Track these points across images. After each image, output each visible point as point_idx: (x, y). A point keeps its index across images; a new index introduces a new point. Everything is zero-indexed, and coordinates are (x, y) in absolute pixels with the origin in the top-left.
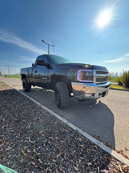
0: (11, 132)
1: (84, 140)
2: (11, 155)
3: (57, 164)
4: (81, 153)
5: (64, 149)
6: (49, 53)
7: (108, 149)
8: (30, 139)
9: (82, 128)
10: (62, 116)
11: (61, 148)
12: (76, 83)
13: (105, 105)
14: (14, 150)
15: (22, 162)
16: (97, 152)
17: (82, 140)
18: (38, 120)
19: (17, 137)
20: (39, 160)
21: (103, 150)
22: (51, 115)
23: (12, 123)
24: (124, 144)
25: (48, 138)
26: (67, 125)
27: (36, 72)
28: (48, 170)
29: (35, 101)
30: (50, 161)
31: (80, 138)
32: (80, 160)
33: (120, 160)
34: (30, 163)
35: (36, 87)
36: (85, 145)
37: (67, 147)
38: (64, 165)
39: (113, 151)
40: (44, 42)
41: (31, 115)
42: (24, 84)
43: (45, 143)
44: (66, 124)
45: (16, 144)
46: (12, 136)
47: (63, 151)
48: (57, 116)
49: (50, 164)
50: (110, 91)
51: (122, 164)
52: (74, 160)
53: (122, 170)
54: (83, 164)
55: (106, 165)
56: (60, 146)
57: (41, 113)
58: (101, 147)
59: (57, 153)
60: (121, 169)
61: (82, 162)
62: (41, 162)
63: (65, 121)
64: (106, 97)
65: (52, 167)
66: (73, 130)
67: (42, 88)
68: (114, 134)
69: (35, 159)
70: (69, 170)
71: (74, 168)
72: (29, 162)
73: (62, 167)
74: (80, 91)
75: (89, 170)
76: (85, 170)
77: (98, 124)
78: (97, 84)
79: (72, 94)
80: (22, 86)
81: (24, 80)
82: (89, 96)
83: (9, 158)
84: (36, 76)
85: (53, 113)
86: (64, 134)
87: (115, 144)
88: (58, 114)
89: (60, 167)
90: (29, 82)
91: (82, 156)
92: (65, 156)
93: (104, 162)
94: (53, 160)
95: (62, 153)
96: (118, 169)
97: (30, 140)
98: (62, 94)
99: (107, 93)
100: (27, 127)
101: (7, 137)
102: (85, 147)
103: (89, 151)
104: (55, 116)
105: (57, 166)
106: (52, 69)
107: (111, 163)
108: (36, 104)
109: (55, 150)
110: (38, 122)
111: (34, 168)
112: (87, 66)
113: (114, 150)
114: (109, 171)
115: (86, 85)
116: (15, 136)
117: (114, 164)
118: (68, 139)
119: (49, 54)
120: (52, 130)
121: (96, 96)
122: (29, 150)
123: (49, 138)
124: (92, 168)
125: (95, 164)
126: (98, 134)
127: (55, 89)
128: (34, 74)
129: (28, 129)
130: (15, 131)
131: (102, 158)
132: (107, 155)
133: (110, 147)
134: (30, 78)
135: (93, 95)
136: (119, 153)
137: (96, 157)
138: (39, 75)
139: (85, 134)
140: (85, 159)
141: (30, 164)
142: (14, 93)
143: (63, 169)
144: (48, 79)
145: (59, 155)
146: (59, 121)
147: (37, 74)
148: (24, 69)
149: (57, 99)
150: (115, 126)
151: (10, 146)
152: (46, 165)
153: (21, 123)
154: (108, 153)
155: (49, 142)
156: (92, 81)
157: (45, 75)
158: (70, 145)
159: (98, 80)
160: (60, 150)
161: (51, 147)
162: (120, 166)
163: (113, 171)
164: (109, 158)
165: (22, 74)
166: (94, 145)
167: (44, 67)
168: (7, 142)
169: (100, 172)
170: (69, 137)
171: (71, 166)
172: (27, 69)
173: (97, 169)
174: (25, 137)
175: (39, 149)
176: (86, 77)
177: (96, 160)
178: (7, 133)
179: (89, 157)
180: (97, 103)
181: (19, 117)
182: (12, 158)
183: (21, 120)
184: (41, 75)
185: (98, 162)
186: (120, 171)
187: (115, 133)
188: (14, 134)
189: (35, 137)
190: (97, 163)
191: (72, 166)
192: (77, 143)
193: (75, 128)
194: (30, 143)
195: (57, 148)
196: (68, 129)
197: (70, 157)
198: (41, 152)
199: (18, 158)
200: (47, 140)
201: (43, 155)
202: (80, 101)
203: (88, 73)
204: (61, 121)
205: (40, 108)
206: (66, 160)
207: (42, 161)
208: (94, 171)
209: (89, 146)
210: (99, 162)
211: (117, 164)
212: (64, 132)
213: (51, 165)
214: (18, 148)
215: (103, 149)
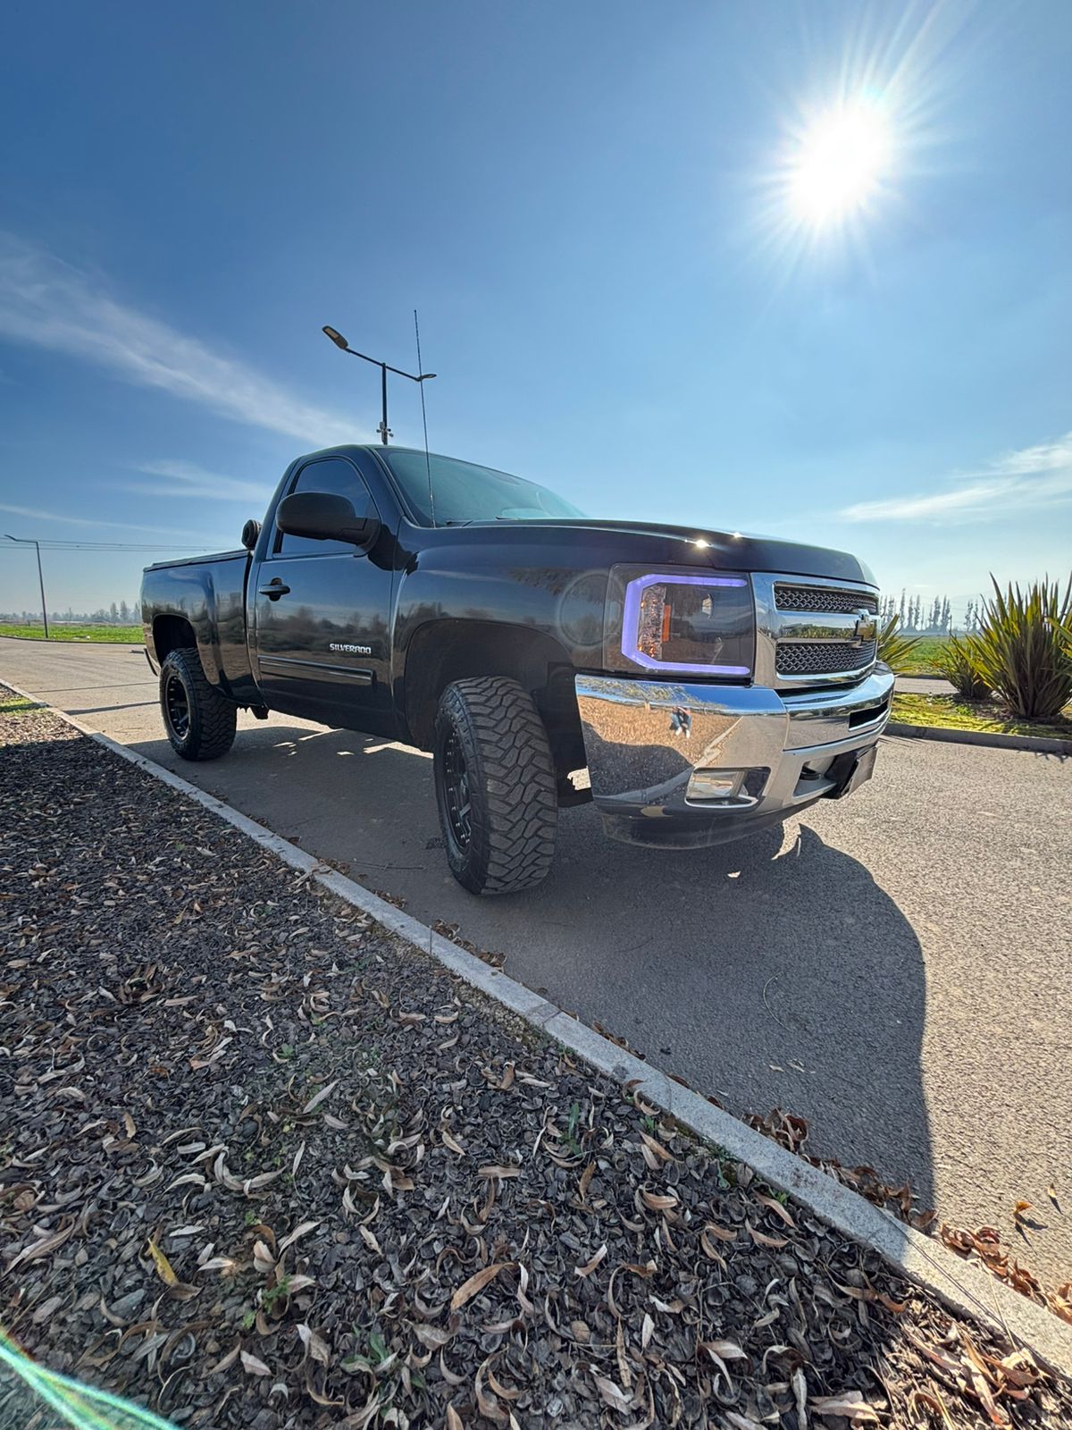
0: (58, 1104)
1: (683, 1157)
2: (55, 1301)
3: (455, 1363)
4: (652, 1265)
5: (515, 1235)
6: (384, 431)
7: (877, 1223)
8: (227, 1162)
9: (667, 1052)
10: (494, 959)
11: (490, 1224)
12: (616, 682)
13: (852, 862)
14: (82, 1255)
15: (152, 1359)
16: (791, 1253)
17: (665, 1155)
18: (292, 993)
19: (108, 1141)
20: (304, 1331)
21: (833, 1231)
22: (400, 951)
23: (67, 1026)
24: (1002, 1178)
25: (382, 1150)
26: (540, 1035)
27: (274, 596)
28: (379, 1416)
29: (269, 841)
30: (396, 1341)
31: (650, 1140)
32: (648, 1325)
33: (972, 1309)
34: (227, 1360)
35: (277, 719)
36: (688, 1193)
37: (541, 1221)
38: (518, 1366)
39: (917, 1236)
40: (341, 343)
41: (236, 955)
42: (172, 697)
43: (354, 1185)
44: (529, 1028)
45: (103, 1205)
46: (69, 1138)
47: (505, 1254)
48: (455, 959)
49: (396, 1369)
50: (890, 749)
51: (991, 1343)
52: (600, 1325)
53: (994, 1388)
54: (669, 1359)
55: (862, 1356)
56: (484, 1214)
57: (316, 938)
58: (819, 1211)
59: (458, 1273)
60: (981, 1386)
61: (666, 1337)
62: (320, 1352)
63: (520, 1000)
64: (858, 795)
65: (416, 1390)
66: (592, 1074)
67: (325, 729)
68: (921, 1101)
69: (263, 1330)
70: (555, 1408)
71: (597, 1395)
72: (218, 1356)
73: (495, 1384)
74: (648, 750)
75: (725, 1400)
76: (691, 1406)
77: (793, 1018)
78: (782, 693)
79: (580, 779)
80: (156, 713)
81: (173, 658)
82: (723, 788)
83: (42, 1330)
84: (273, 625)
85: (418, 934)
86: (511, 1105)
87: (930, 1181)
88: (466, 945)
89: (479, 1385)
90: (213, 678)
91: (663, 1285)
92: (521, 1296)
93: (847, 1332)
94: (426, 1334)
95: (495, 1269)
96: (962, 1383)
97: (220, 1170)
98: (501, 780)
99: (863, 763)
100: (202, 1058)
101: (19, 1146)
102: (689, 1216)
103: (719, 1245)
104: (435, 961)
105: (453, 1378)
106: (411, 566)
107: (904, 1335)
108: (276, 859)
109: (437, 1248)
110: (293, 1017)
111: (260, 1403)
112: (701, 544)
113: (927, 1232)
114: (882, 1404)
115: (699, 704)
116: (93, 1136)
117: (928, 1348)
118: (549, 1147)
119: (391, 442)
120: (415, 1074)
121: (780, 788)
122: (216, 1252)
123: (391, 1149)
124: (750, 1381)
125: (775, 1348)
126: (792, 1102)
127: (440, 738)
128: (257, 607)
129: (209, 1078)
130: (97, 1094)
131: (826, 1296)
132: (870, 1274)
133: (894, 1202)
134: (224, 646)
135: (755, 779)
136: (964, 1250)
137: (778, 1289)
138: (302, 621)
139: (691, 1108)
140: (687, 1309)
141: (227, 1372)
142: (86, 774)
143: (504, 1405)
144: (379, 652)
145: (472, 1287)
146: (473, 1004)
147: (284, 609)
148: (171, 572)
149: (454, 818)
150: (930, 1031)
151: (52, 1226)
152: (358, 1376)
153: (144, 1022)
154: (875, 1256)
155: (387, 1182)
156: (740, 671)
157: (357, 617)
158: (565, 1203)
159: (789, 658)
160: (480, 1244)
161: (407, 1220)
162: (972, 1361)
163: (919, 1399)
164: (885, 1297)
165: (156, 611)
166: (763, 1190)
167: (348, 555)
168: (18, 1192)
169: (815, 1418)
170: (556, 1133)
171: (575, 1372)
172: (203, 571)
173: (791, 1395)
174: (183, 1141)
175: (301, 1241)
176: (693, 638)
177: (776, 1313)
178: (23, 1115)
179: (726, 1294)
180: (782, 852)
181: (129, 974)
182: (63, 1322)
183: (144, 998)
184: (317, 619)
185: (798, 1335)
186: (973, 1400)
187: (930, 1094)
188: (83, 1116)
189: (265, 1140)
190: (790, 1344)
191: (584, 1373)
192: (623, 1182)
193: (604, 1056)
194: (227, 1191)
195: (454, 1231)
196: (548, 1064)
197: (568, 1302)
198: (315, 1270)
199: (117, 1320)
200: (367, 1161)
201: (335, 1288)
202: (647, 829)
203: (707, 602)
204: (487, 997)
205: (311, 896)
206: (530, 1331)
207: (329, 1340)
208: (767, 1406)
209: (724, 1201)
210: (801, 1335)
211: (949, 1347)
212: (516, 1092)
213: (405, 1374)
214: (115, 1236)
215: (839, 1222)
